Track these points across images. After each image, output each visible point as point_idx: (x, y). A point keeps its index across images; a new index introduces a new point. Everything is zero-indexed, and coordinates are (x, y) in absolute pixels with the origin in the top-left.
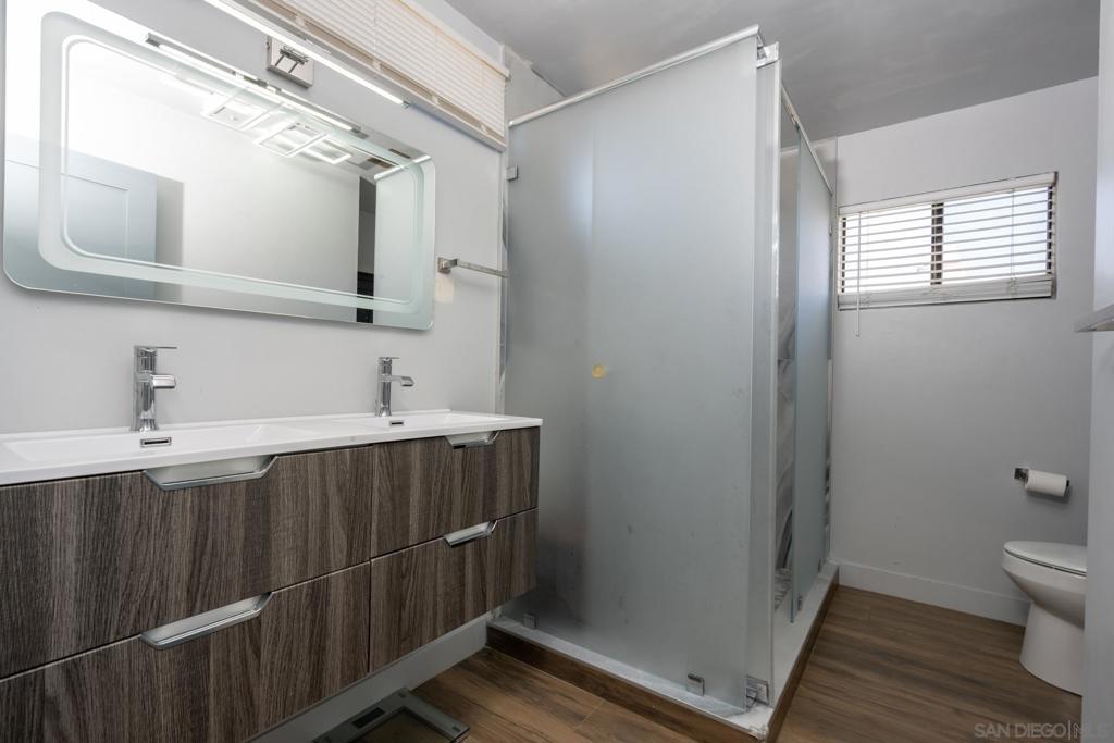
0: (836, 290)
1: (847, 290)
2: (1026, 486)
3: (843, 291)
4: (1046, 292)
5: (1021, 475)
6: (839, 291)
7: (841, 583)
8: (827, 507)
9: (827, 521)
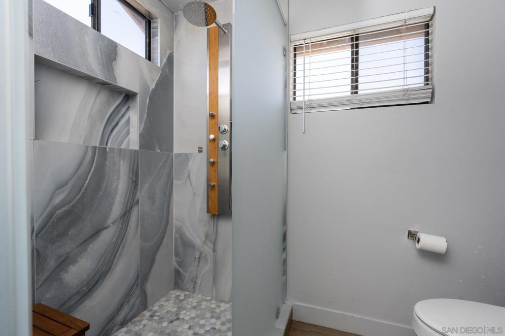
0: (289, 99)
1: (297, 99)
2: (418, 246)
3: (294, 99)
4: (427, 98)
5: (412, 235)
6: (291, 99)
7: (294, 319)
8: (285, 262)
9: (285, 273)
